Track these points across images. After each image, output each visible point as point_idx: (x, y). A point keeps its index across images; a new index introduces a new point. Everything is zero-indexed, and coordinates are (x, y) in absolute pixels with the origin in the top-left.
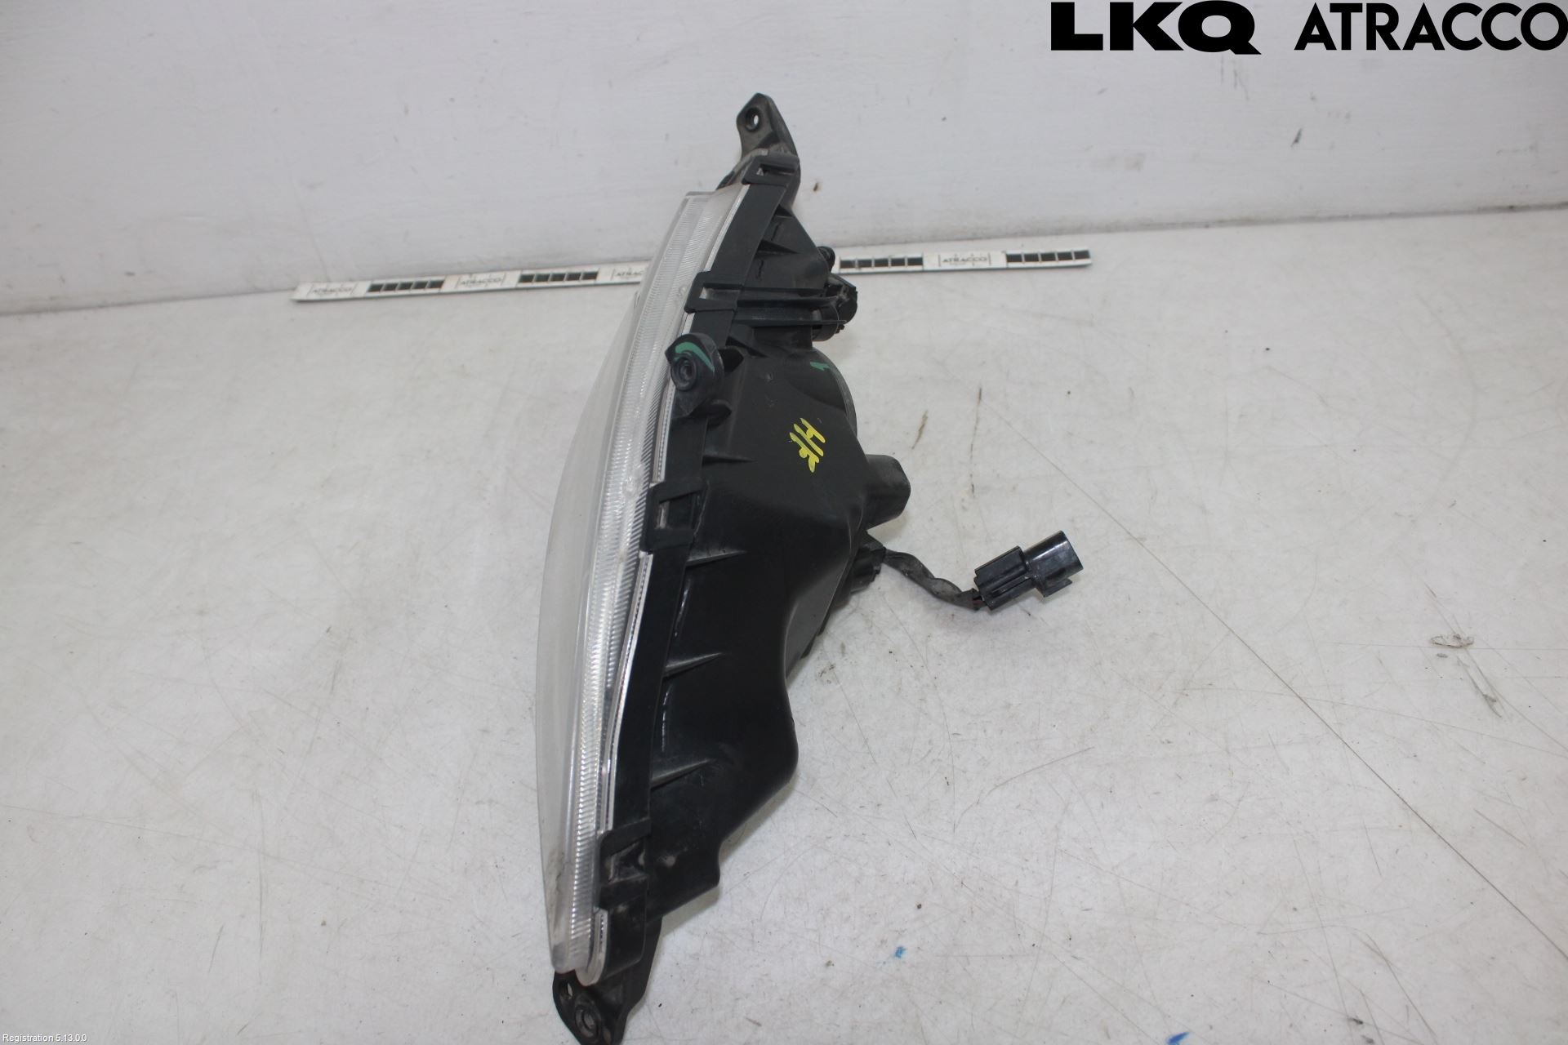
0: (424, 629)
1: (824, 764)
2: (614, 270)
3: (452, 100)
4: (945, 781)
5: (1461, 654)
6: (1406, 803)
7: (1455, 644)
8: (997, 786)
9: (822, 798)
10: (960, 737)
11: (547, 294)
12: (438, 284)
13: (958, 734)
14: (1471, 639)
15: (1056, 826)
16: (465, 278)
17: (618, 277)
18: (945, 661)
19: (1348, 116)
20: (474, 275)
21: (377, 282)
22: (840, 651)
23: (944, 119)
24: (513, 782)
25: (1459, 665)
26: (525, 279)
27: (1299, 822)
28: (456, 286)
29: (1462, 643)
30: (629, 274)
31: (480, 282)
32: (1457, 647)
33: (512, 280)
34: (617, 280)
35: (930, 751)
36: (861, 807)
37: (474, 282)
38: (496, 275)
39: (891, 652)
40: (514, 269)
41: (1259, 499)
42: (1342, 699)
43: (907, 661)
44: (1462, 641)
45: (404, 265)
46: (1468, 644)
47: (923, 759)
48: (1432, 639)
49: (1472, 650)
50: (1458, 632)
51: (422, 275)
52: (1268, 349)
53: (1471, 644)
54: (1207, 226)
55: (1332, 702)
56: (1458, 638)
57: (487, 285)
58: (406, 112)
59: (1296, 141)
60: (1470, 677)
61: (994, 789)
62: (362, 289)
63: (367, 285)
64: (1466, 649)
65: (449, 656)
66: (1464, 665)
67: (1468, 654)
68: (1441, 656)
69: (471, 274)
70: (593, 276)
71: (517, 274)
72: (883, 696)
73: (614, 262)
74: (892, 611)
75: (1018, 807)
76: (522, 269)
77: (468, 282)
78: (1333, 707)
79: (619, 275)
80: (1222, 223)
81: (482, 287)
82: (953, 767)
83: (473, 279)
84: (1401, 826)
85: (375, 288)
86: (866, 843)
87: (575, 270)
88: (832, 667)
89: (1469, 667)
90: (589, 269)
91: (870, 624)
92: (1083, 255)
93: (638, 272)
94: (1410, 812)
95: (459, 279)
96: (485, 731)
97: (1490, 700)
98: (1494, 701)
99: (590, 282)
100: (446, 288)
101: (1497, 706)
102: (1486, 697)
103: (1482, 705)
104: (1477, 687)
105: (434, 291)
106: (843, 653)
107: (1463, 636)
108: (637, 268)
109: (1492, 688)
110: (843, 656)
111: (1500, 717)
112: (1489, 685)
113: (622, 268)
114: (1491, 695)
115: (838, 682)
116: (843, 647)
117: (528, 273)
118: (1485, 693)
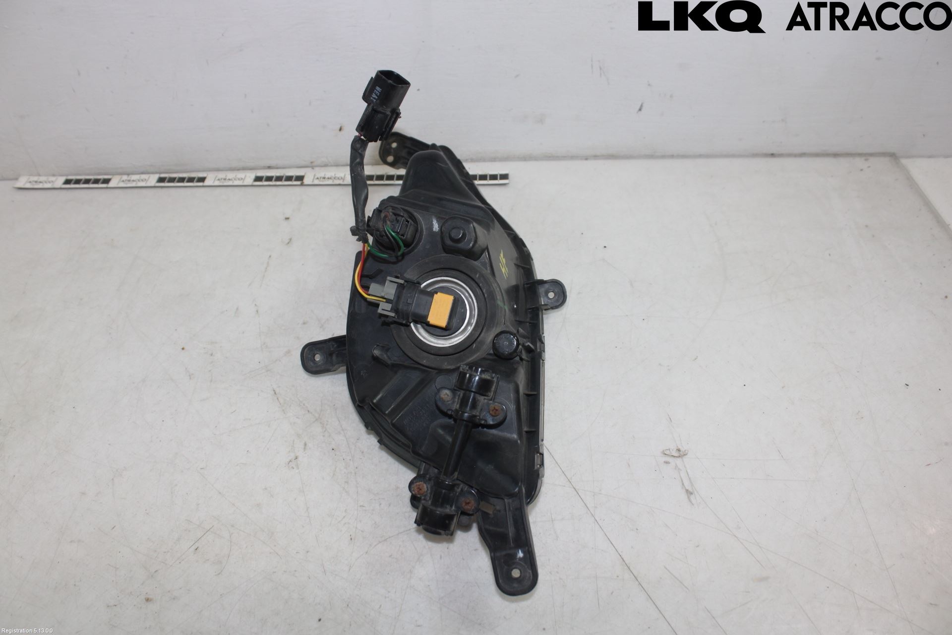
0: (58, 422)
1: (280, 523)
2: (216, 177)
3: (108, 68)
4: (350, 537)
5: (678, 461)
6: (624, 561)
7: (676, 454)
8: (380, 542)
9: (275, 546)
10: (364, 508)
11: (172, 191)
12: (107, 181)
13: (363, 506)
14: (687, 452)
15: (410, 570)
16: (125, 177)
17: (219, 181)
18: (364, 456)
19: (671, 96)
20: (130, 176)
21: (70, 177)
22: (303, 447)
23: (418, 90)
24: (94, 529)
25: (676, 469)
26: (161, 180)
27: (557, 572)
28: (119, 182)
29: (681, 454)
30: (225, 179)
31: (133, 181)
32: (677, 457)
33: (153, 180)
34: (217, 183)
35: (344, 517)
36: (297, 553)
37: (129, 181)
38: (144, 176)
39: (333, 449)
40: (156, 173)
41: (578, 352)
42: (600, 490)
43: (342, 456)
44: (681, 453)
45: (87, 167)
46: (684, 455)
47: (339, 522)
48: (663, 451)
49: (685, 459)
50: (680, 447)
51: (99, 174)
52: (605, 247)
53: (686, 454)
54: (586, 159)
55: (594, 492)
56: (679, 450)
57: (136, 184)
58: (79, 74)
59: (640, 110)
60: (681, 477)
61: (377, 544)
62: (59, 182)
63: (62, 179)
64: (682, 458)
65: (70, 442)
66: (679, 469)
67: (683, 461)
68: (667, 463)
69: (128, 174)
70: (202, 180)
71: (156, 177)
72: (323, 479)
73: (218, 170)
74: (339, 422)
75: (390, 556)
76: (160, 173)
77: (126, 180)
78: (594, 496)
79: (219, 180)
80: (596, 157)
81: (134, 184)
82: (356, 528)
83: (129, 179)
84: (618, 576)
85: (68, 182)
86: (296, 577)
87: (193, 175)
88: (296, 458)
89: (681, 470)
90: (201, 175)
91: (324, 430)
92: (505, 177)
93: (230, 178)
94: (626, 567)
95: (121, 178)
96: (83, 494)
97: (689, 493)
98: (691, 493)
99: (201, 184)
100: (112, 184)
101: (692, 497)
102: (687, 491)
103: (684, 496)
104: (683, 484)
105: (104, 185)
106: (305, 449)
107: (682, 449)
108: (230, 175)
109: (692, 485)
110: (304, 451)
111: (693, 504)
112: (691, 482)
113: (221, 175)
114: (690, 489)
115: (298, 468)
116: (305, 444)
117: (163, 175)
118: (687, 488)
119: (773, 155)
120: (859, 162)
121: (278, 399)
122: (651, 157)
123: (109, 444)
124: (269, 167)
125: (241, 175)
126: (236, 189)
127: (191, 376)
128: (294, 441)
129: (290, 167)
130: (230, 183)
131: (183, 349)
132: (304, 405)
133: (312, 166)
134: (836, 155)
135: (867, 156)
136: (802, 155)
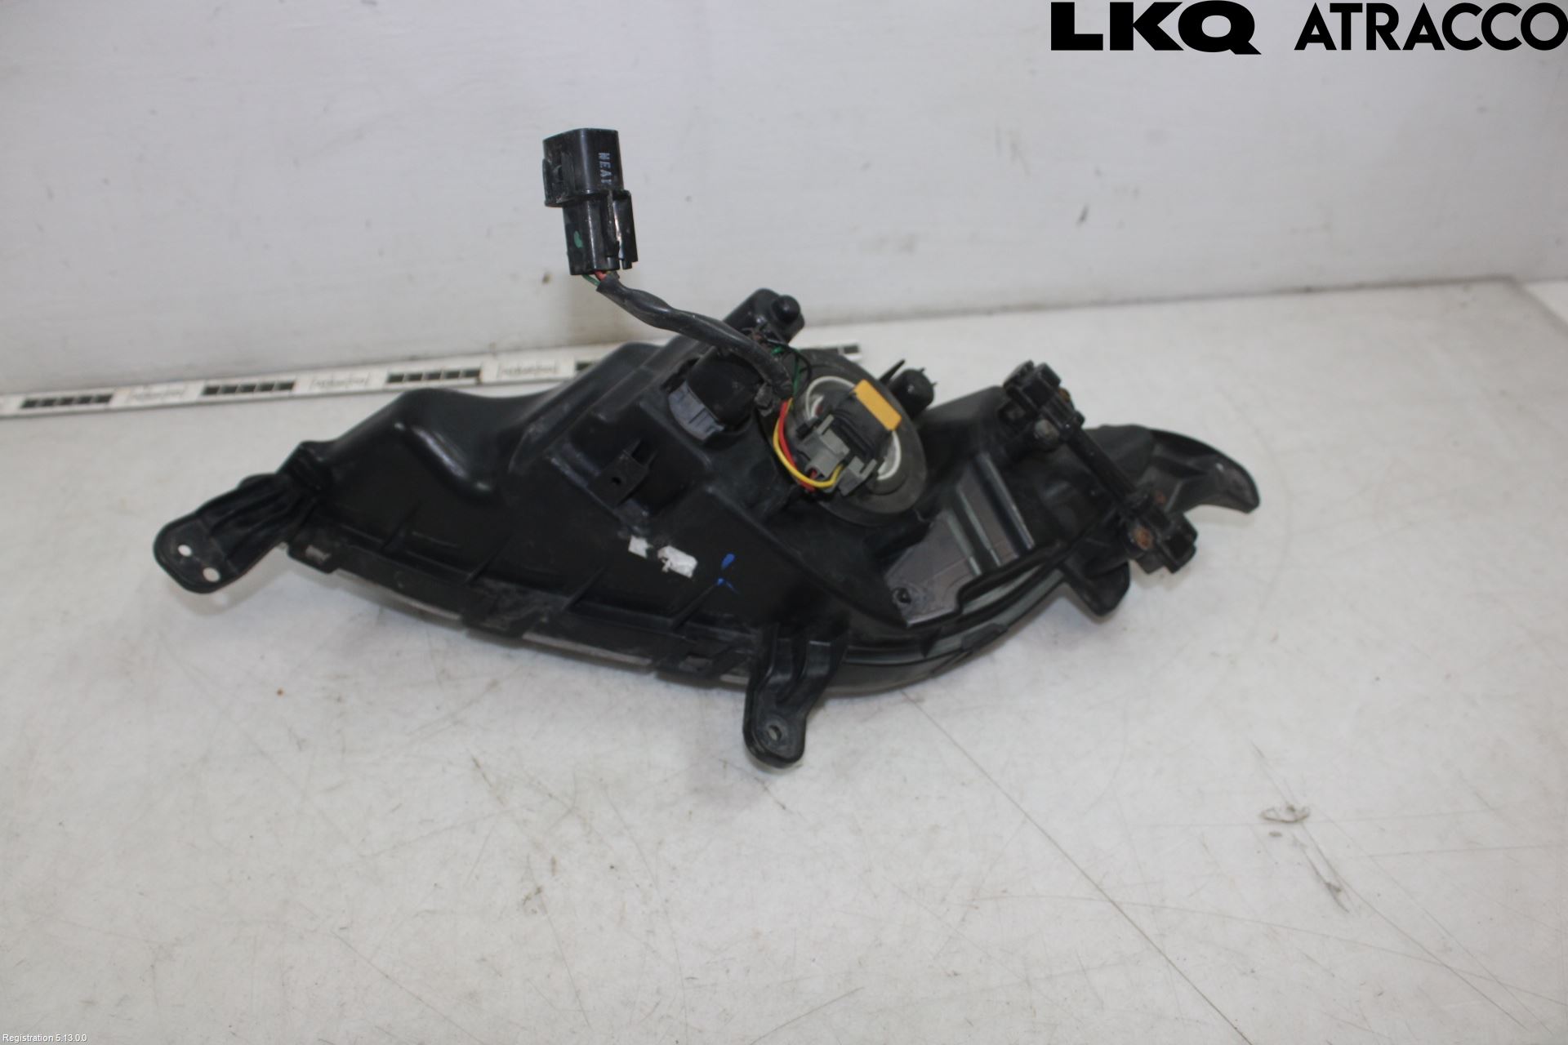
0: (27, 857)
1: (524, 1028)
2: (315, 379)
5: (1296, 830)
7: (1288, 817)
10: (694, 982)
11: (234, 410)
12: (105, 399)
13: (692, 978)
14: (1308, 810)
16: (140, 390)
17: (320, 387)
18: (679, 877)
19: (1136, 192)
20: (150, 387)
21: (33, 396)
22: (549, 867)
25: (1296, 846)
26: (210, 391)
28: (128, 400)
29: (1297, 817)
30: (331, 383)
31: (157, 395)
32: (1290, 822)
33: (194, 392)
34: (317, 390)
35: (656, 1003)
37: (148, 396)
38: (176, 386)
39: (612, 867)
40: (197, 379)
42: (1163, 901)
43: (633, 879)
44: (1297, 813)
45: (64, 377)
46: (1305, 817)
47: (648, 1014)
48: (1263, 813)
49: (1310, 825)
50: (1292, 803)
51: (88, 388)
53: (1309, 816)
55: (1151, 906)
56: (1292, 809)
57: (163, 399)
59: (1083, 218)
60: (1309, 861)
62: (13, 404)
63: (19, 400)
64: (1301, 824)
65: (55, 895)
66: (1302, 846)
67: (1305, 829)
68: (1275, 835)
69: (146, 384)
70: (288, 386)
71: (201, 385)
72: (601, 928)
73: (316, 368)
74: (617, 811)
76: (207, 378)
77: (142, 395)
78: (1153, 913)
79: (320, 384)
81: (158, 401)
82: (685, 1023)
83: (148, 392)
85: (29, 404)
87: (269, 379)
88: (539, 891)
89: (1306, 846)
90: (285, 378)
91: (588, 830)
95: (133, 392)
97: (1334, 890)
98: (1338, 890)
99: (286, 393)
100: (115, 403)
101: (1342, 897)
102: (1329, 886)
103: (1324, 897)
104: (1317, 873)
105: (101, 406)
106: (553, 871)
107: (1298, 807)
108: (341, 375)
109: (1335, 873)
110: (553, 875)
111: (1347, 911)
112: (1330, 866)
113: (324, 376)
114: (1334, 882)
115: (545, 912)
116: (553, 862)
117: (213, 383)
118: (1328, 880)
119: (1308, 290)
120: (1456, 294)
121: (484, 776)
122: (1102, 303)
123: (141, 894)
124: (413, 359)
125: (361, 374)
126: (353, 400)
127: (301, 744)
128: (528, 857)
129: (452, 355)
130: (342, 389)
131: (280, 693)
132: (539, 783)
133: (493, 351)
134: (1414, 284)
135: (1465, 282)
136: (1360, 287)
